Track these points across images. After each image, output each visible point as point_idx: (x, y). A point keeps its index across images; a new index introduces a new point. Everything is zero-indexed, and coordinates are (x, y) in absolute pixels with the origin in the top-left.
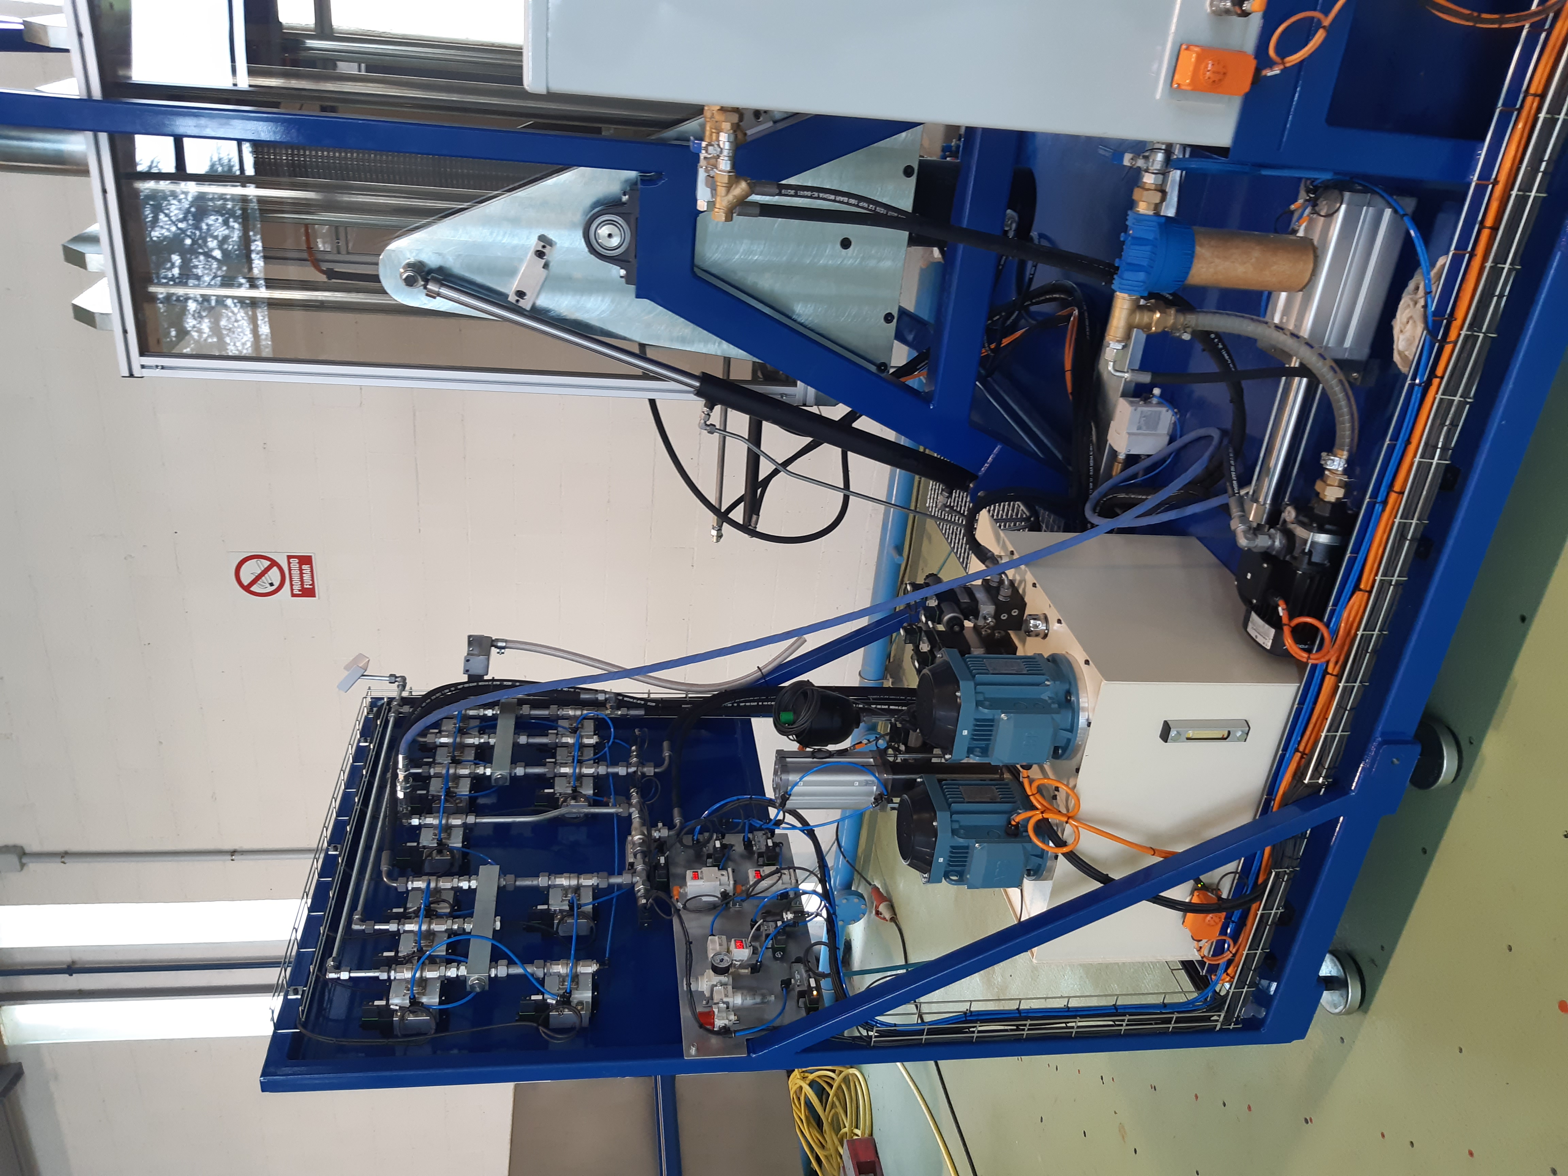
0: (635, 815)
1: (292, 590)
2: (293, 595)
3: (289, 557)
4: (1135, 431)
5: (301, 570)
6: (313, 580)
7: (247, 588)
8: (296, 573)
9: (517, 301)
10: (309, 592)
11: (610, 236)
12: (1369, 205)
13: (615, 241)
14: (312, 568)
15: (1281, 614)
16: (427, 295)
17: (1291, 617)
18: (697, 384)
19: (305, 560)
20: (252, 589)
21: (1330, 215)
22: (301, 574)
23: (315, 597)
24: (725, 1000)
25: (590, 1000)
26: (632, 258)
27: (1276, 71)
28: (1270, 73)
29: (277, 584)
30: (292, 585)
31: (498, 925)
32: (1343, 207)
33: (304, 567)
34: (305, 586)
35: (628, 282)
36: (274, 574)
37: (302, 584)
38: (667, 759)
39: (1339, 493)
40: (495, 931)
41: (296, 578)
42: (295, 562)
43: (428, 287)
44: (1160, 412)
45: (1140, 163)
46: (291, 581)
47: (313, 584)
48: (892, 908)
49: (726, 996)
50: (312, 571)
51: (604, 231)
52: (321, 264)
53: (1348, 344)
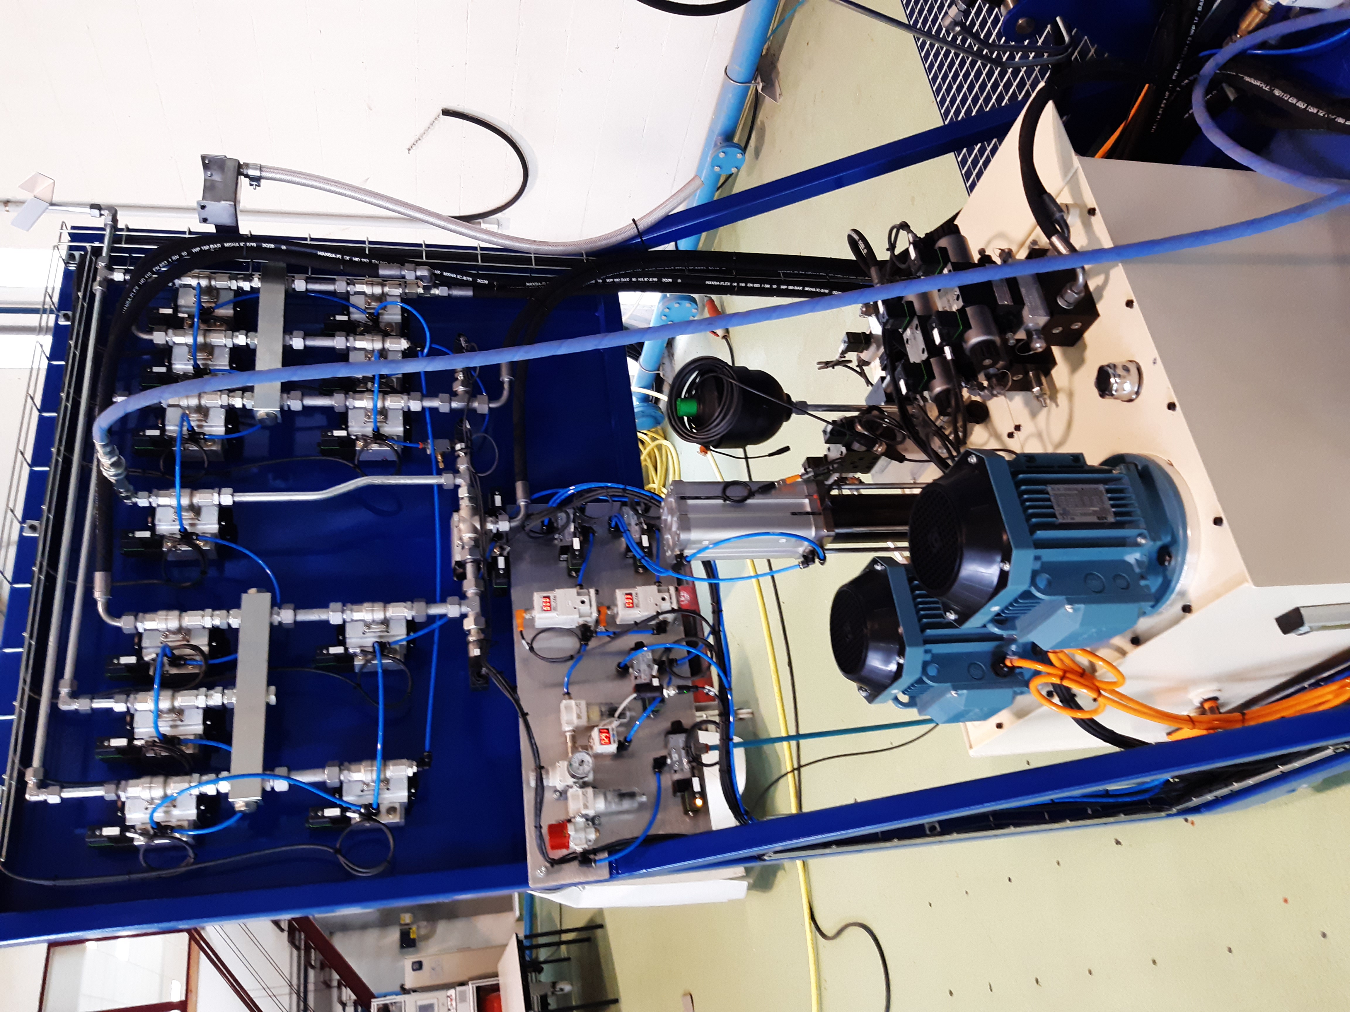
0: (463, 493)
24: (584, 812)
31: (273, 699)
38: (506, 386)
49: (586, 807)
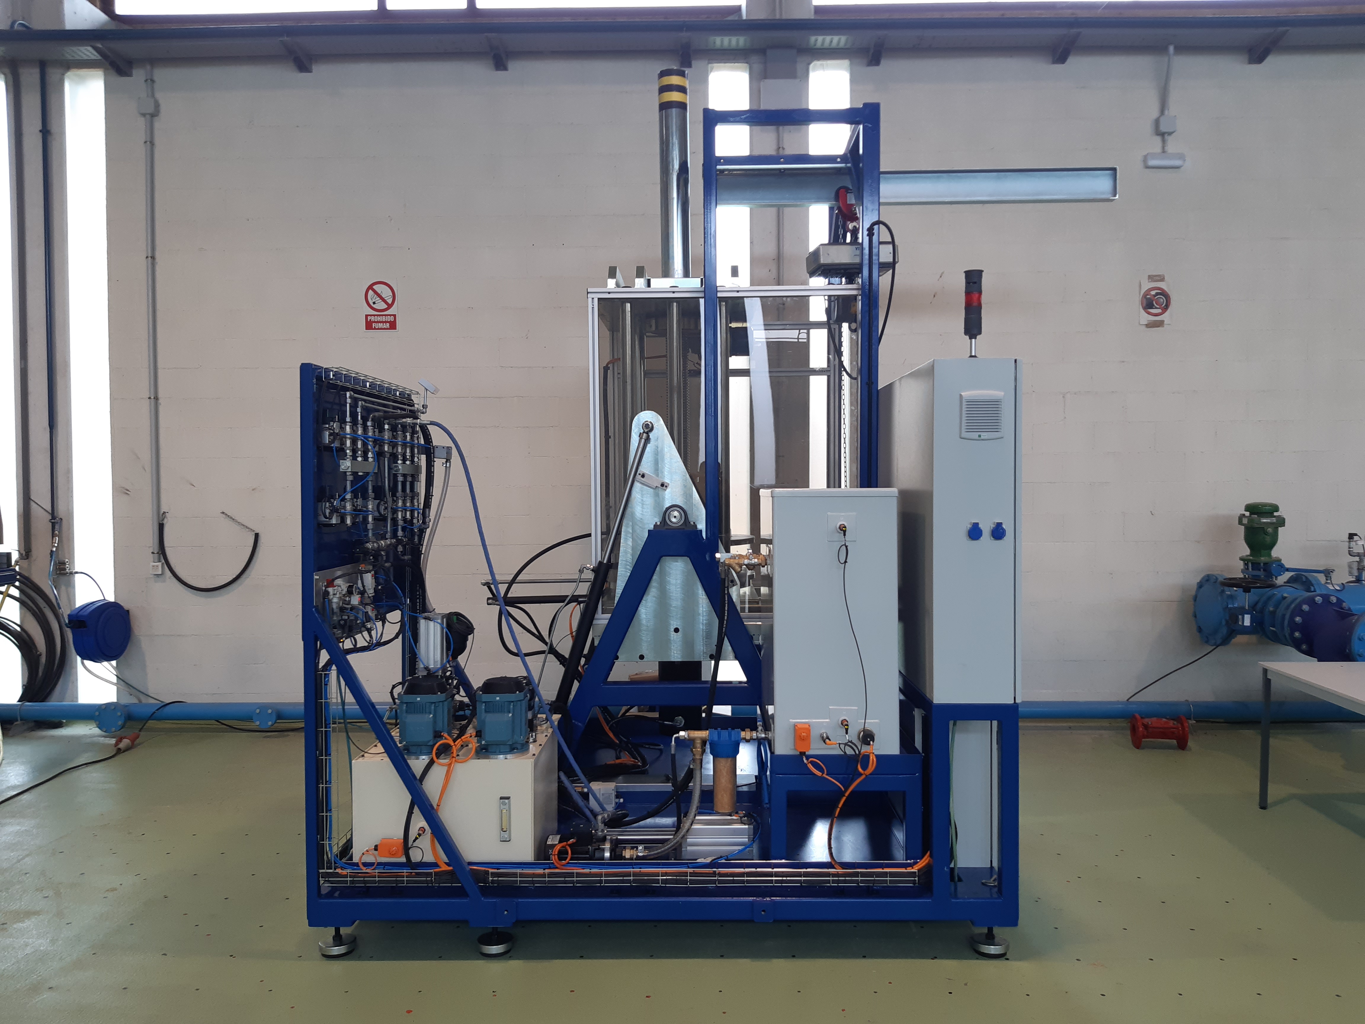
0: (387, 542)
1: (371, 315)
2: (367, 316)
3: (395, 316)
4: (601, 793)
5: (386, 322)
6: (378, 329)
7: (370, 287)
8: (384, 319)
9: (640, 474)
10: (369, 326)
11: (675, 517)
12: (748, 838)
13: (674, 520)
14: (387, 329)
15: (571, 840)
16: (640, 433)
17: (570, 845)
18: (605, 562)
19: (393, 326)
20: (370, 291)
21: (742, 823)
22: (383, 322)
23: (366, 329)
25: (331, 523)
26: (666, 527)
27: (805, 761)
28: (804, 759)
29: (374, 306)
30: (374, 315)
31: (360, 474)
32: (747, 827)
33: (388, 325)
34: (373, 324)
35: (654, 526)
36: (383, 306)
37: (375, 322)
39: (628, 856)
40: (358, 472)
41: (379, 319)
42: (392, 319)
43: (645, 434)
44: (612, 804)
45: (760, 728)
46: (377, 315)
47: (375, 329)
48: (127, 749)
50: (385, 329)
51: (676, 513)
52: (612, 364)
53: (689, 848)
